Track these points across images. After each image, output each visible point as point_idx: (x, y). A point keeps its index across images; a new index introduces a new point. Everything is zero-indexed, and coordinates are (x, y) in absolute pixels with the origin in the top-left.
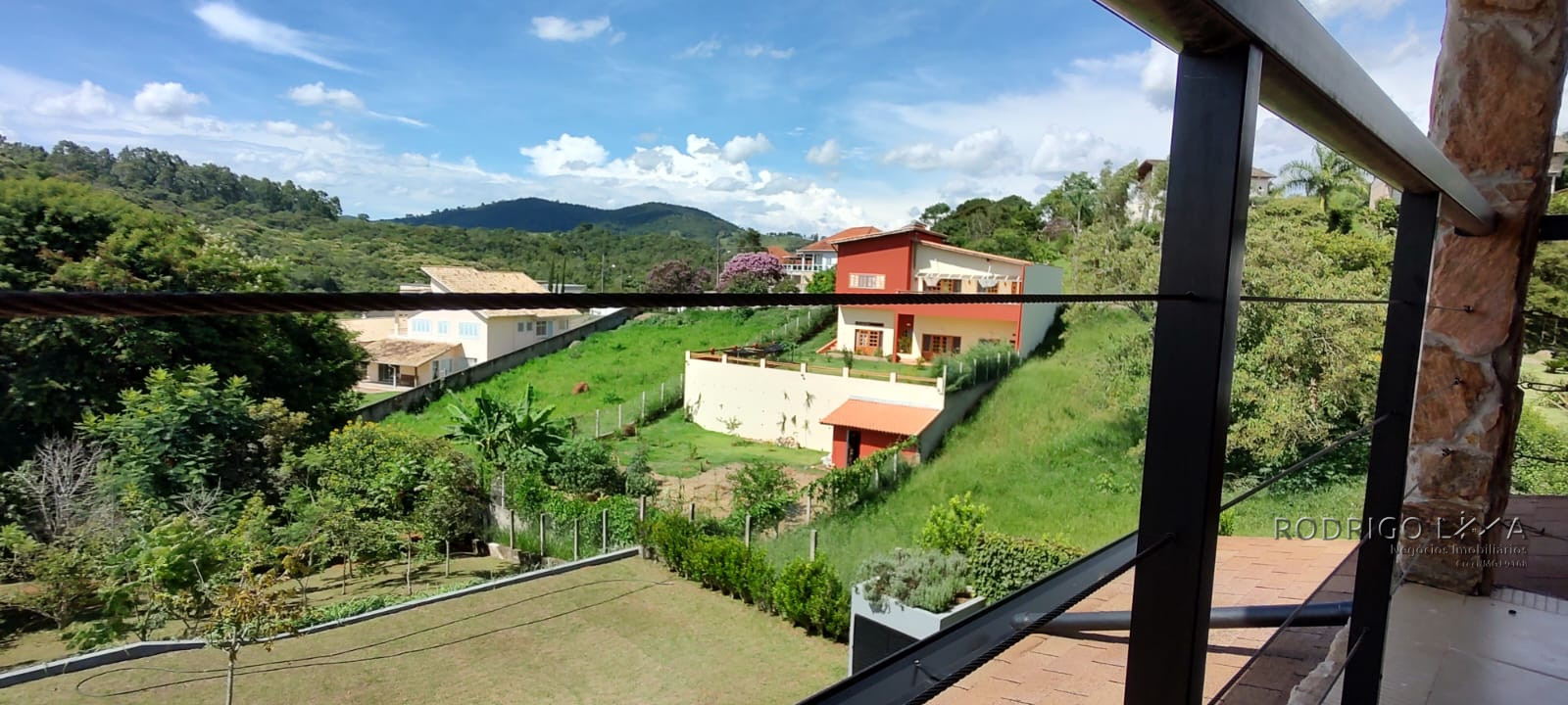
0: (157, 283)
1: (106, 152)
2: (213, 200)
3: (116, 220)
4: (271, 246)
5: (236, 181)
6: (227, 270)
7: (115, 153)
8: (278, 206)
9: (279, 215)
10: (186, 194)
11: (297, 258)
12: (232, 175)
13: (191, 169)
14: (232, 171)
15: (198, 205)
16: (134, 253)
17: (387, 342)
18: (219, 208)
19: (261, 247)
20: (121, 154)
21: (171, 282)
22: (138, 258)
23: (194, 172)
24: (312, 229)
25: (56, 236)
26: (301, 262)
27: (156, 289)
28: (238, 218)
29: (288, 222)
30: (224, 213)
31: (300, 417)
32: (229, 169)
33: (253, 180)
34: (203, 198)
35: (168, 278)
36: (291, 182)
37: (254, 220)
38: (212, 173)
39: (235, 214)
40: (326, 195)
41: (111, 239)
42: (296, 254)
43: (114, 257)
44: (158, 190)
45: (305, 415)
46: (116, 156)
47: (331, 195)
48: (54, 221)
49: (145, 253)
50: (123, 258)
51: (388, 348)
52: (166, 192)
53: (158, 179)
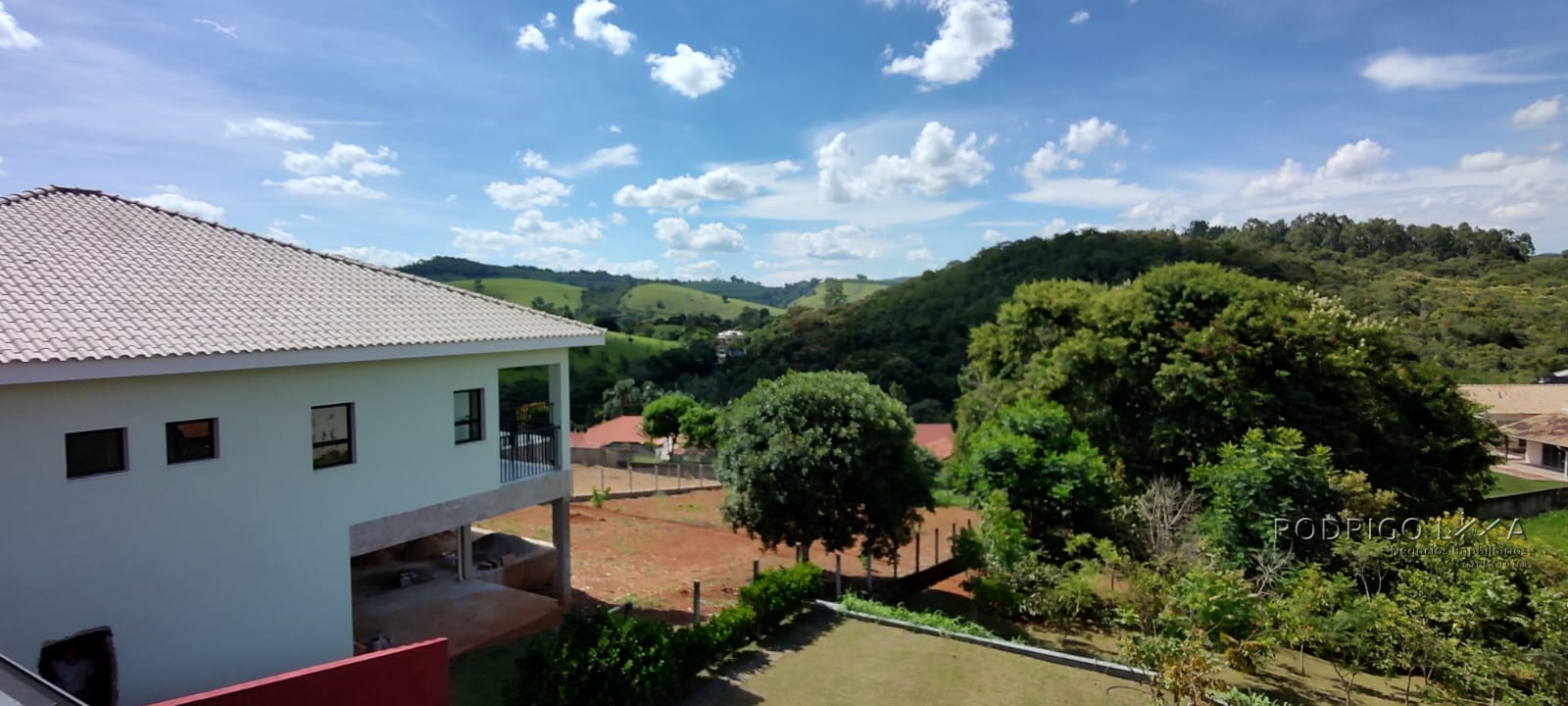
0: (1259, 349)
1: (1281, 222)
2: (1376, 255)
3: (1235, 294)
4: (1435, 298)
5: (1403, 232)
6: (1324, 335)
7: (1288, 223)
8: (1448, 253)
9: (1450, 262)
10: (1349, 252)
11: (1466, 309)
12: (1398, 226)
13: (1356, 226)
14: (1399, 222)
15: (1361, 261)
16: (1242, 322)
17: (1560, 417)
18: (1381, 262)
19: (1423, 300)
20: (1293, 223)
21: (1272, 347)
22: (1245, 326)
23: (1359, 229)
24: (1492, 274)
25: (1190, 310)
26: (1470, 314)
27: (1258, 355)
28: (1402, 270)
29: (1460, 270)
30: (1387, 267)
31: (1386, 496)
32: (1395, 221)
33: (1421, 229)
34: (1364, 255)
35: (1269, 344)
36: (1466, 224)
37: (1419, 271)
38: (1377, 227)
39: (1399, 266)
40: (1511, 233)
41: (1226, 311)
42: (1465, 304)
43: (1226, 327)
44: (1324, 251)
45: (1393, 494)
46: (1289, 225)
47: (1518, 233)
48: (1189, 299)
49: (1251, 322)
50: (1233, 327)
51: (1559, 424)
52: (1330, 252)
53: (1325, 241)
